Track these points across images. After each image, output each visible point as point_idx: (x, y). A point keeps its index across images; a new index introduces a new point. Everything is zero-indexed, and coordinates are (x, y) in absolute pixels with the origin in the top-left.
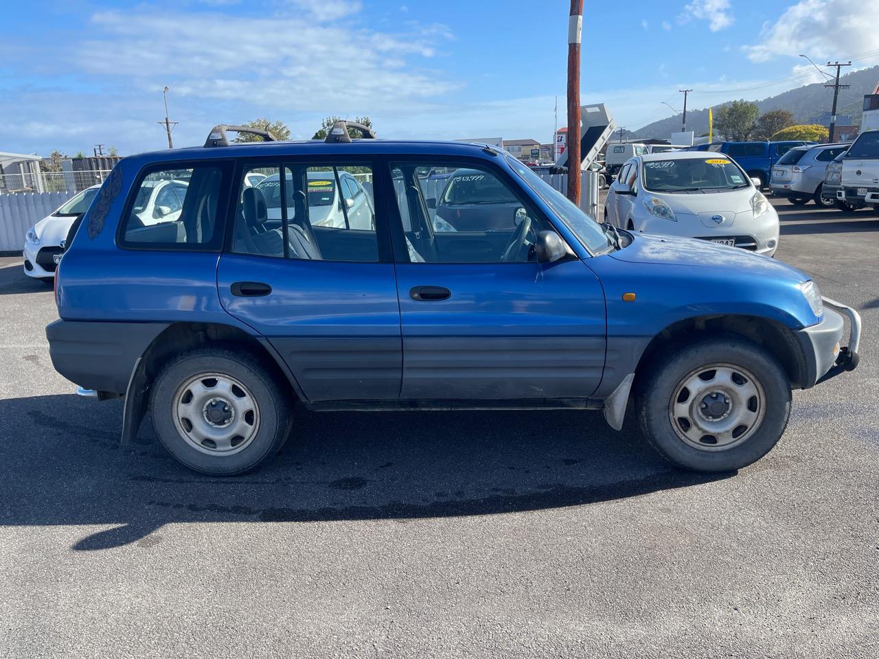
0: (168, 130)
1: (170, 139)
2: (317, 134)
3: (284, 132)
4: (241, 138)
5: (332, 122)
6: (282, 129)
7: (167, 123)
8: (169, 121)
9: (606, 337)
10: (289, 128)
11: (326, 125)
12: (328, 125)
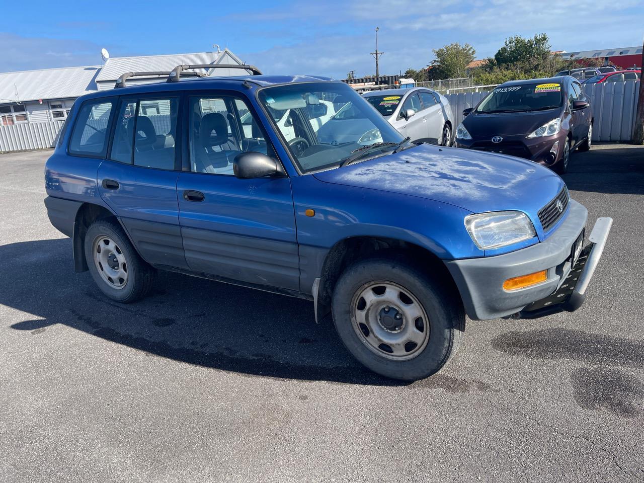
0: (377, 59)
1: (377, 65)
2: (499, 51)
3: (471, 52)
4: (437, 60)
5: (514, 40)
6: (469, 50)
7: (376, 54)
8: (378, 52)
9: (298, 245)
10: (474, 48)
11: (508, 43)
12: (510, 43)
